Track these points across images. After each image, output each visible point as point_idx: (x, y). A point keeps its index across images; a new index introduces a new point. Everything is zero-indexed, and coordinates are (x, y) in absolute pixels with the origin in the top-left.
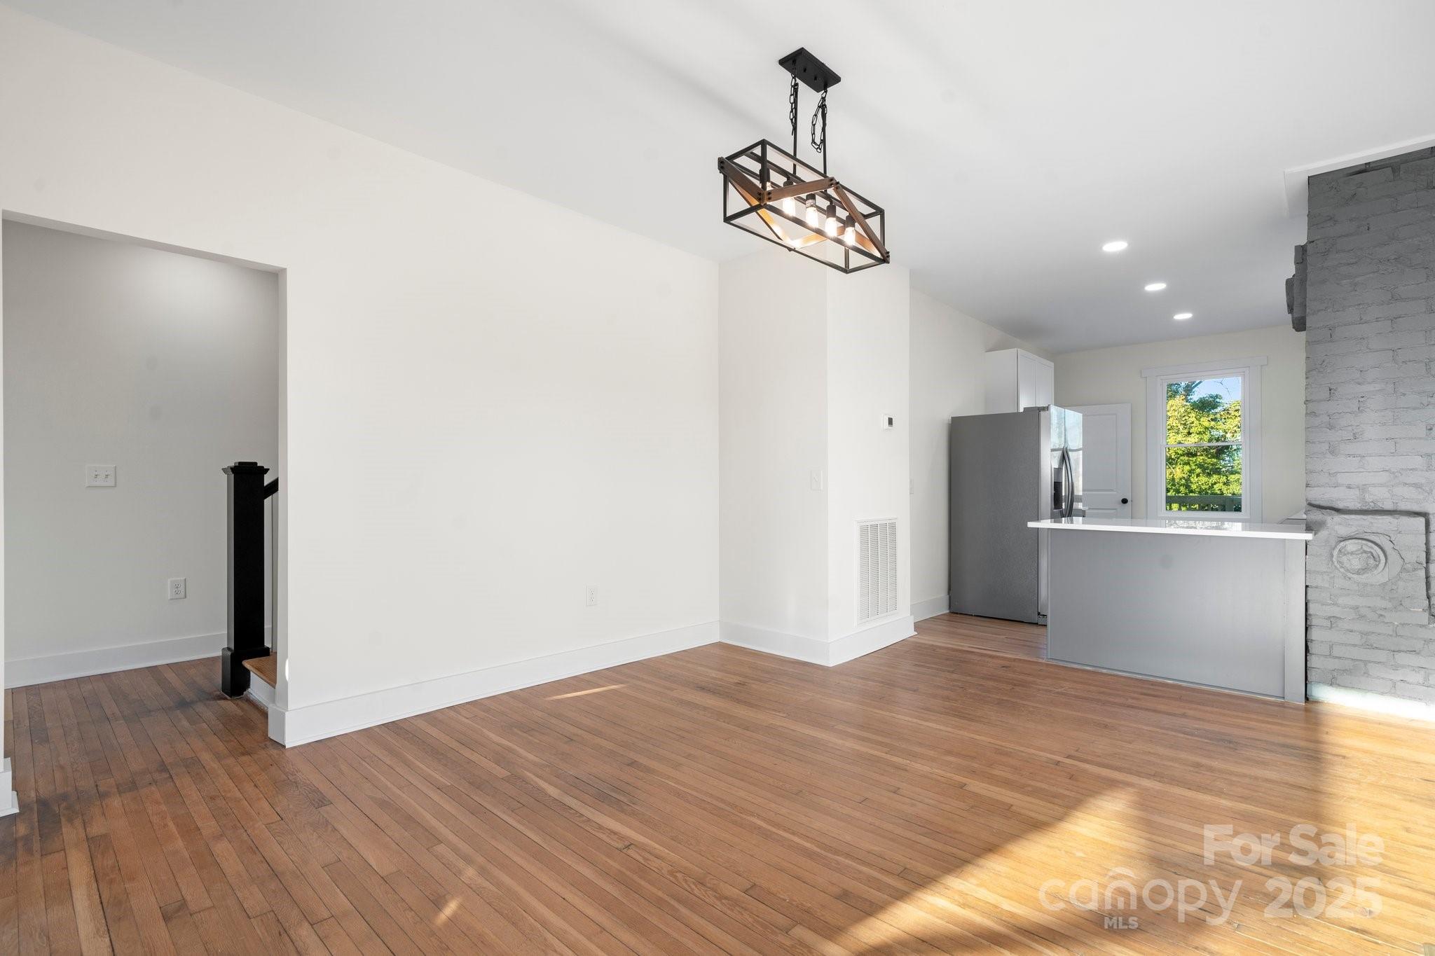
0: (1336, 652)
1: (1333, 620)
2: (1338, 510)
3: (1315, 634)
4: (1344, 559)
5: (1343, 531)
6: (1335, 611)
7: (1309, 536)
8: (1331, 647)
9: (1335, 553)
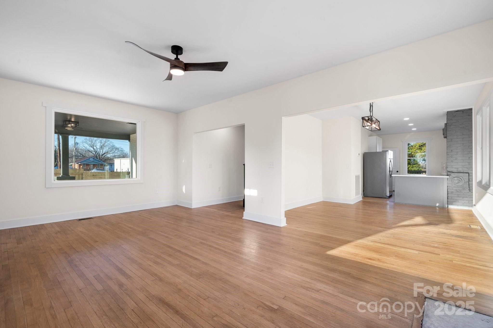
0: (453, 198)
1: (452, 192)
2: (453, 172)
3: (449, 195)
4: (454, 181)
5: (454, 176)
6: (452, 191)
7: (448, 177)
8: (452, 197)
9: (453, 180)
